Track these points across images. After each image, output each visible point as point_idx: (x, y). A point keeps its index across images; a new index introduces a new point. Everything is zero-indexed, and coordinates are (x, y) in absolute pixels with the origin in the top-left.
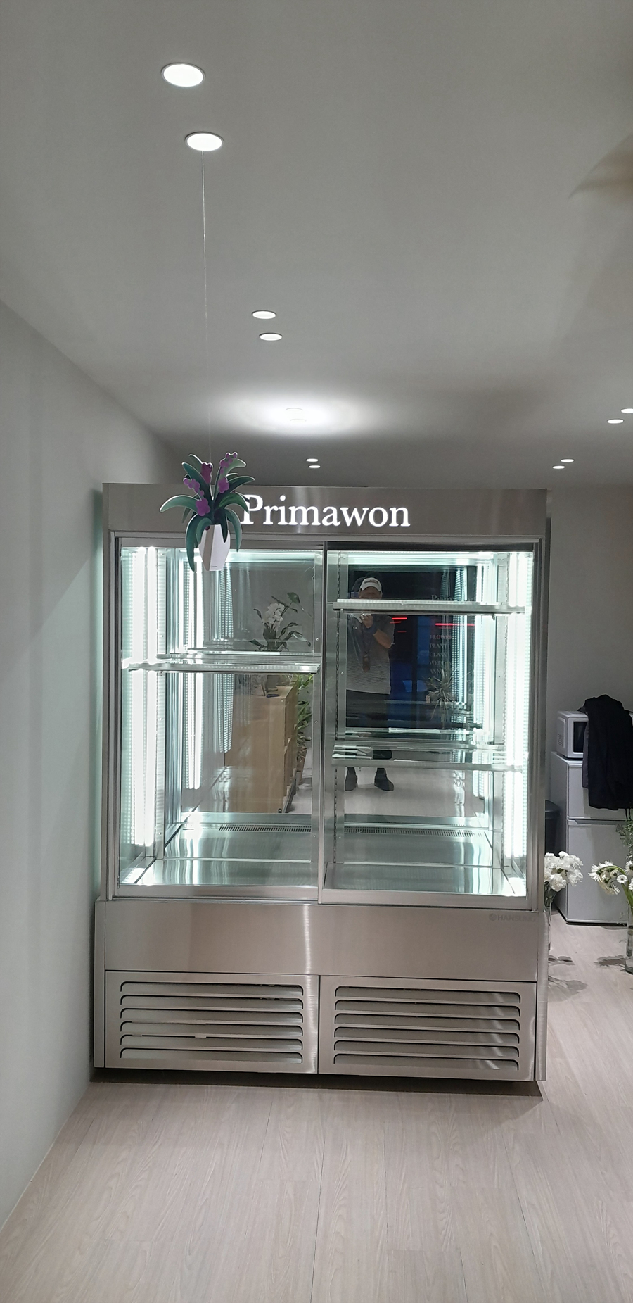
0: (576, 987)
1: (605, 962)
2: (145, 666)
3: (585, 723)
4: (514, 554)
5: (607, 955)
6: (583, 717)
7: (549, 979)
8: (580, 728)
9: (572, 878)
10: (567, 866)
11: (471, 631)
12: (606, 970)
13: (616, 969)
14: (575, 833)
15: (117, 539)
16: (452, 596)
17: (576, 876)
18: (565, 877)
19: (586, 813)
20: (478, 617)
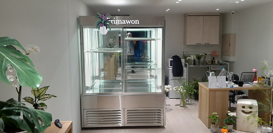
0: (171, 110)
1: (176, 105)
2: (88, 52)
3: (172, 61)
4: (158, 29)
5: (177, 104)
6: (172, 60)
7: (166, 108)
8: (171, 62)
9: (170, 89)
10: (169, 87)
11: (151, 43)
12: (177, 106)
13: (178, 106)
14: (171, 82)
15: (82, 27)
16: (147, 37)
17: (171, 89)
18: (169, 89)
19: (173, 78)
20: (152, 41)
